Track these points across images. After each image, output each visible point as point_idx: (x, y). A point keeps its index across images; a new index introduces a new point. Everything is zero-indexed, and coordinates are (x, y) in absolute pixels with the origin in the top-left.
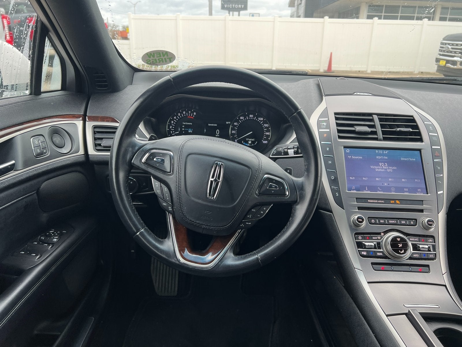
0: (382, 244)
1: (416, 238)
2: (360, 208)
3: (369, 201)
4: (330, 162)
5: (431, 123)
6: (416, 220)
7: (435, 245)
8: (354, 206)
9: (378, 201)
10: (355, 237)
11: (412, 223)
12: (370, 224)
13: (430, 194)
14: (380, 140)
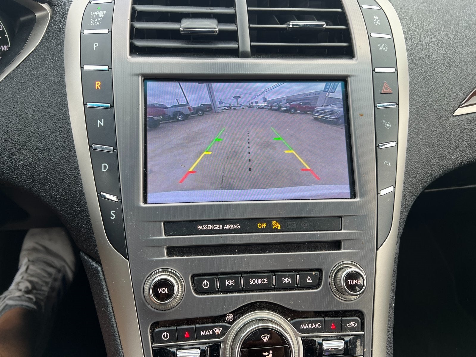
0: (224, 349)
1: (315, 322)
2: (172, 251)
3: (200, 227)
4: (101, 123)
5: (378, 8)
6: (320, 271)
7: (364, 335)
8: (158, 245)
9: (223, 227)
10: (152, 333)
11: (309, 280)
12: (197, 292)
13: (361, 197)
14: (245, 55)
